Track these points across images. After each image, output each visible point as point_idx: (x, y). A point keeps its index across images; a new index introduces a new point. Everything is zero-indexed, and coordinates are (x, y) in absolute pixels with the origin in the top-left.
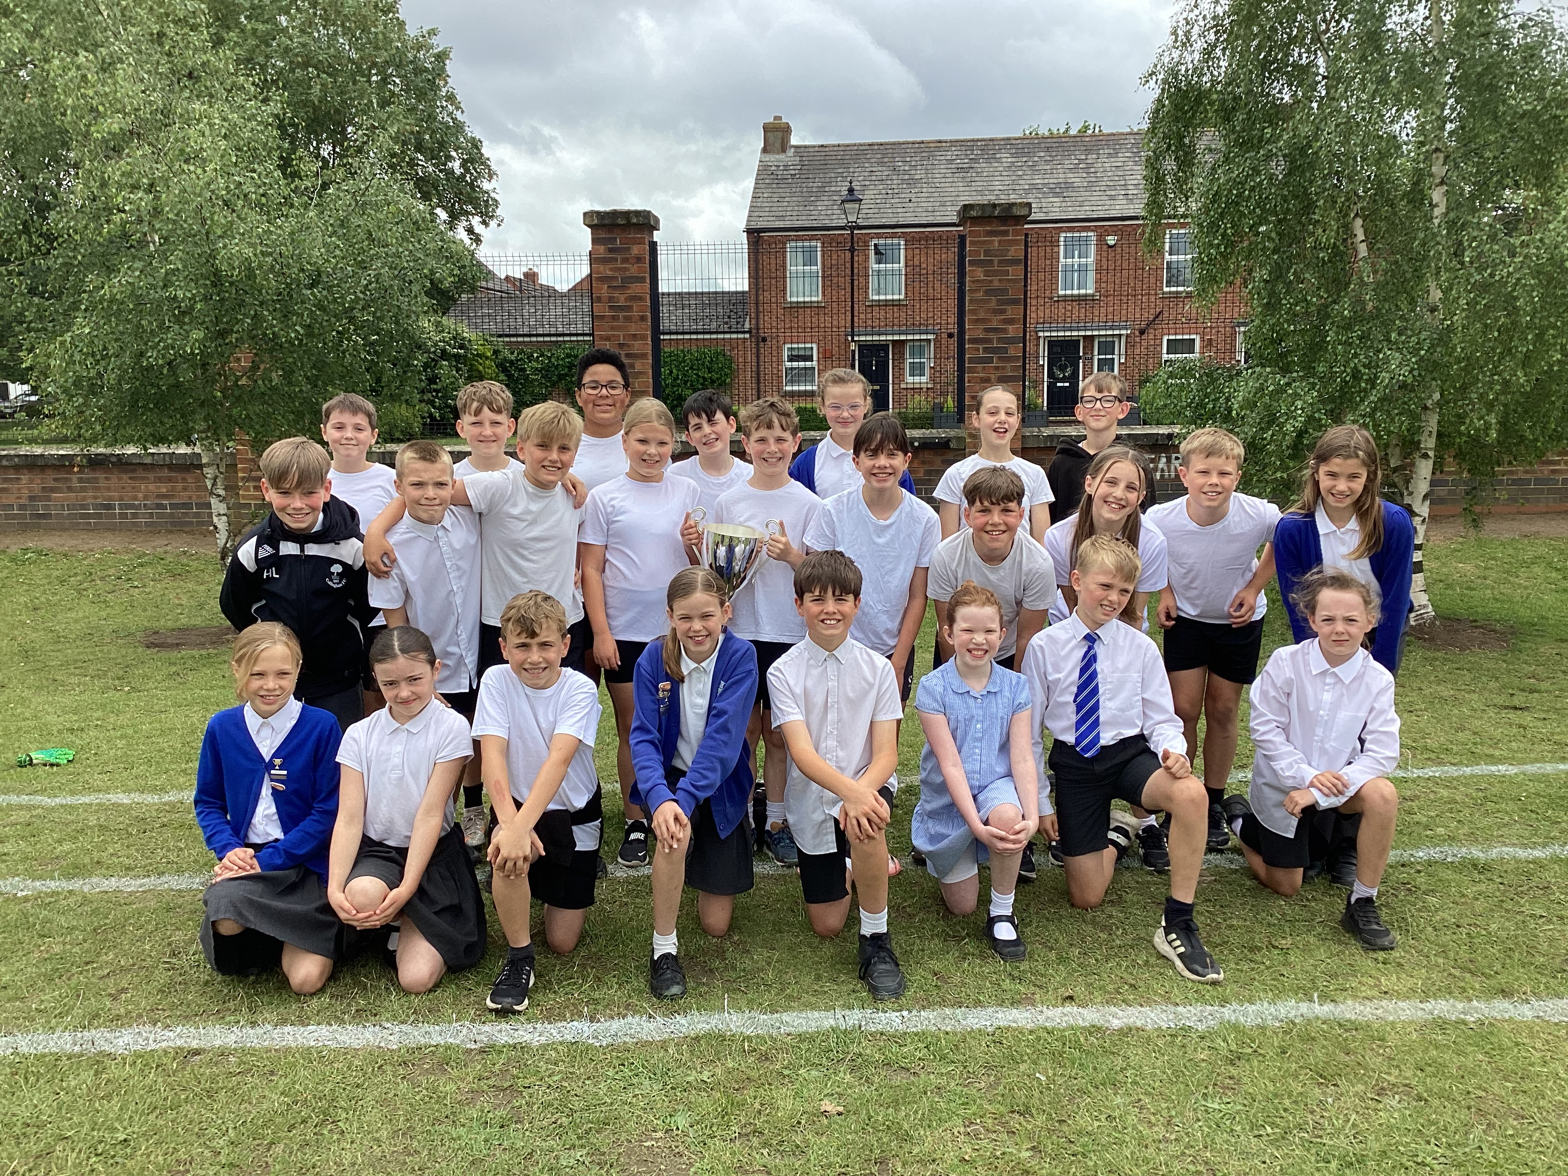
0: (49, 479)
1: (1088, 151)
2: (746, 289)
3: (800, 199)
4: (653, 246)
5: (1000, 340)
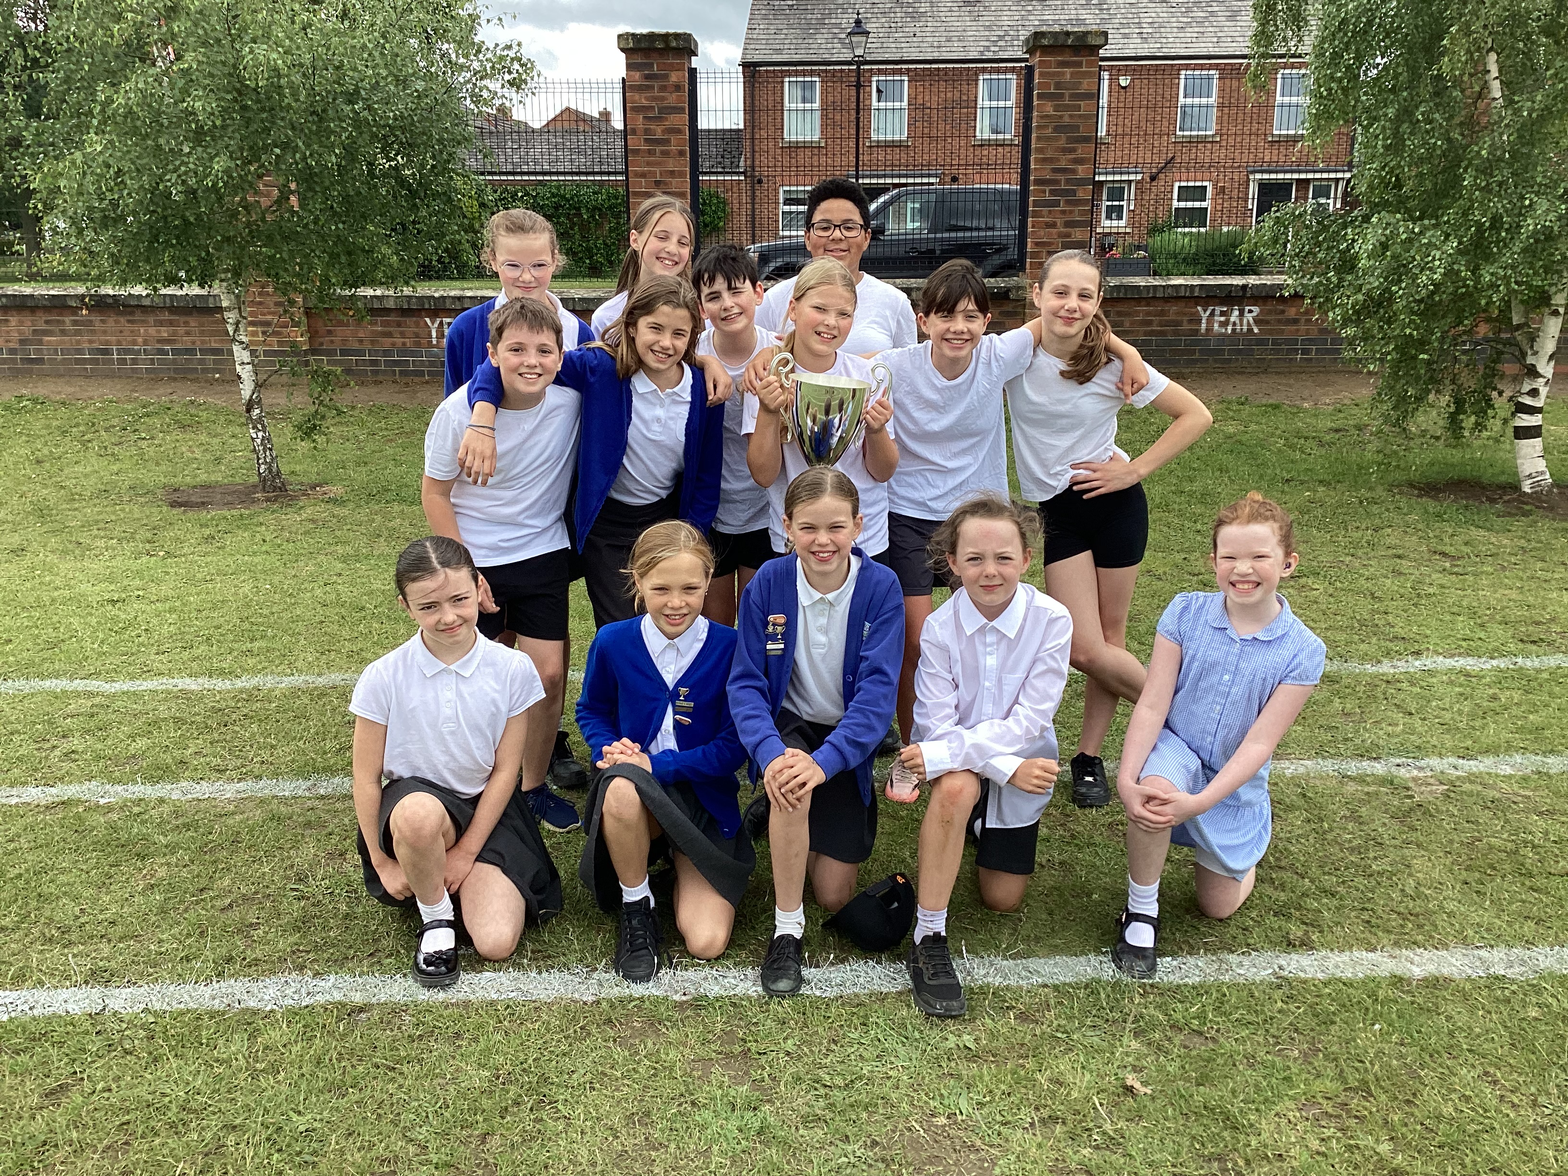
0: (40, 321)
2: (741, 127)
3: (798, 31)
4: (693, 72)
5: (1068, 181)
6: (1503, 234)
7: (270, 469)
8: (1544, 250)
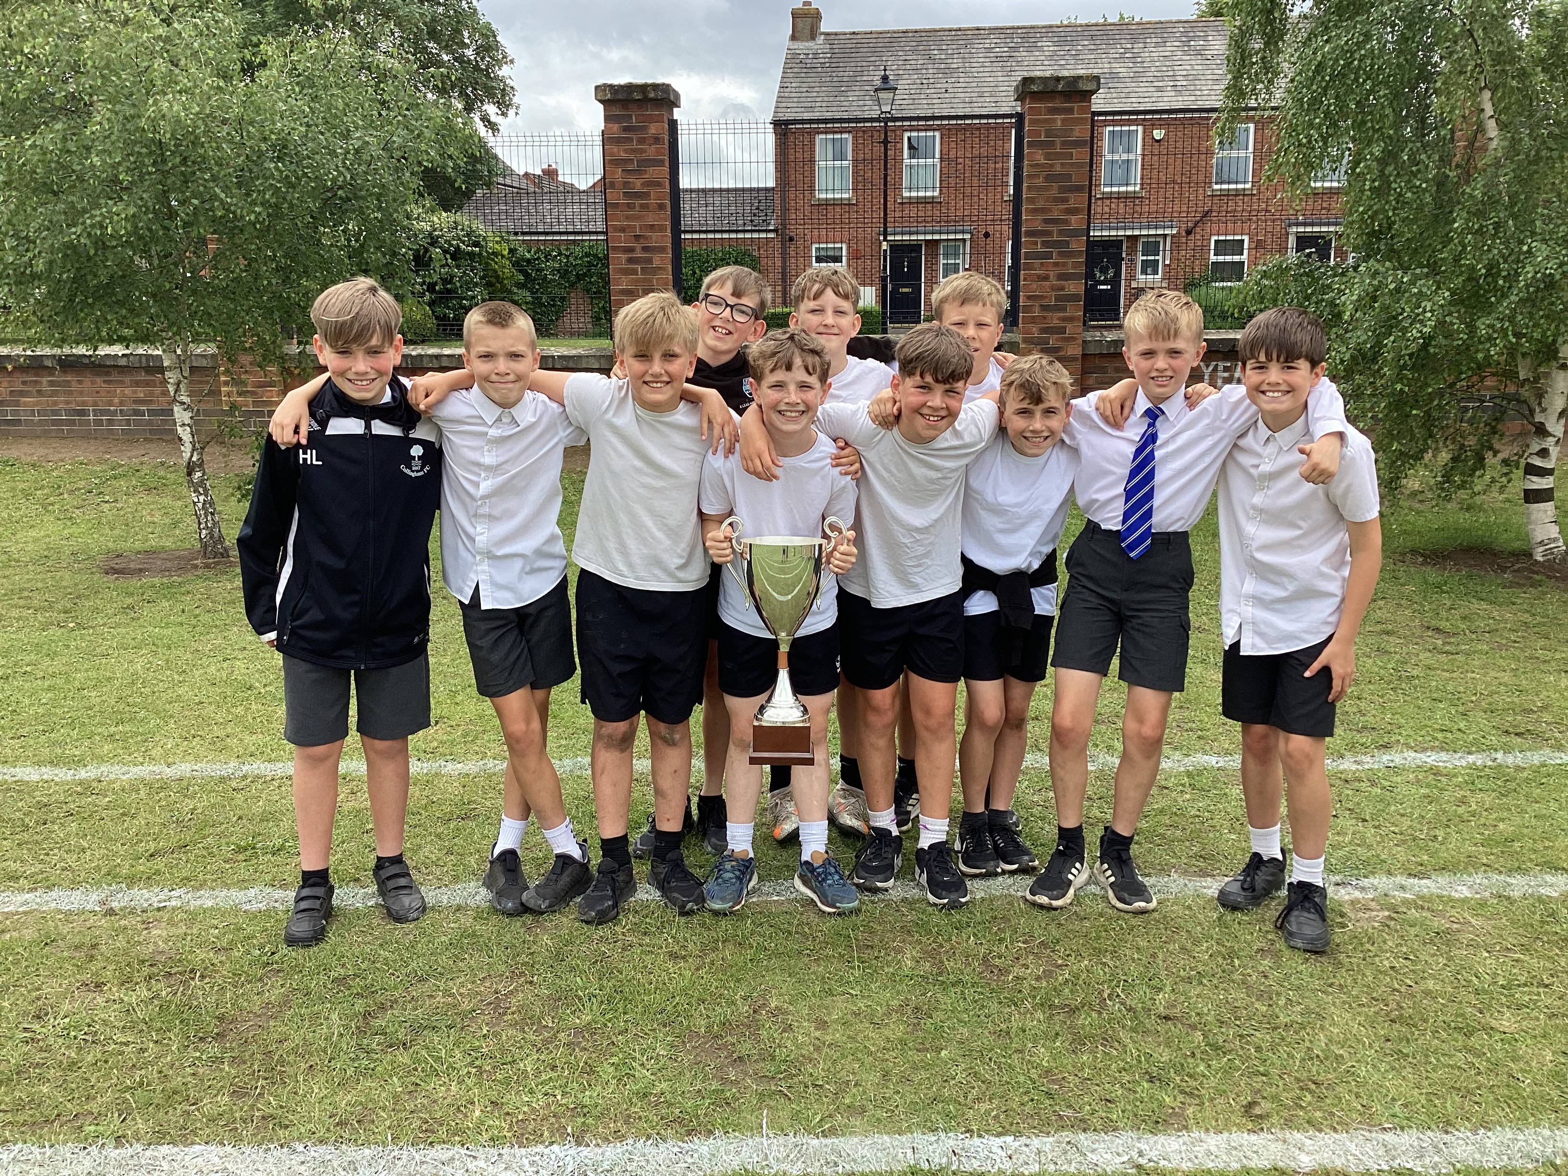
1: (1134, 40)
2: (773, 184)
3: (830, 89)
4: (673, 125)
5: (1061, 232)
6: (1501, 282)
7: (211, 535)
8: (1543, 299)
